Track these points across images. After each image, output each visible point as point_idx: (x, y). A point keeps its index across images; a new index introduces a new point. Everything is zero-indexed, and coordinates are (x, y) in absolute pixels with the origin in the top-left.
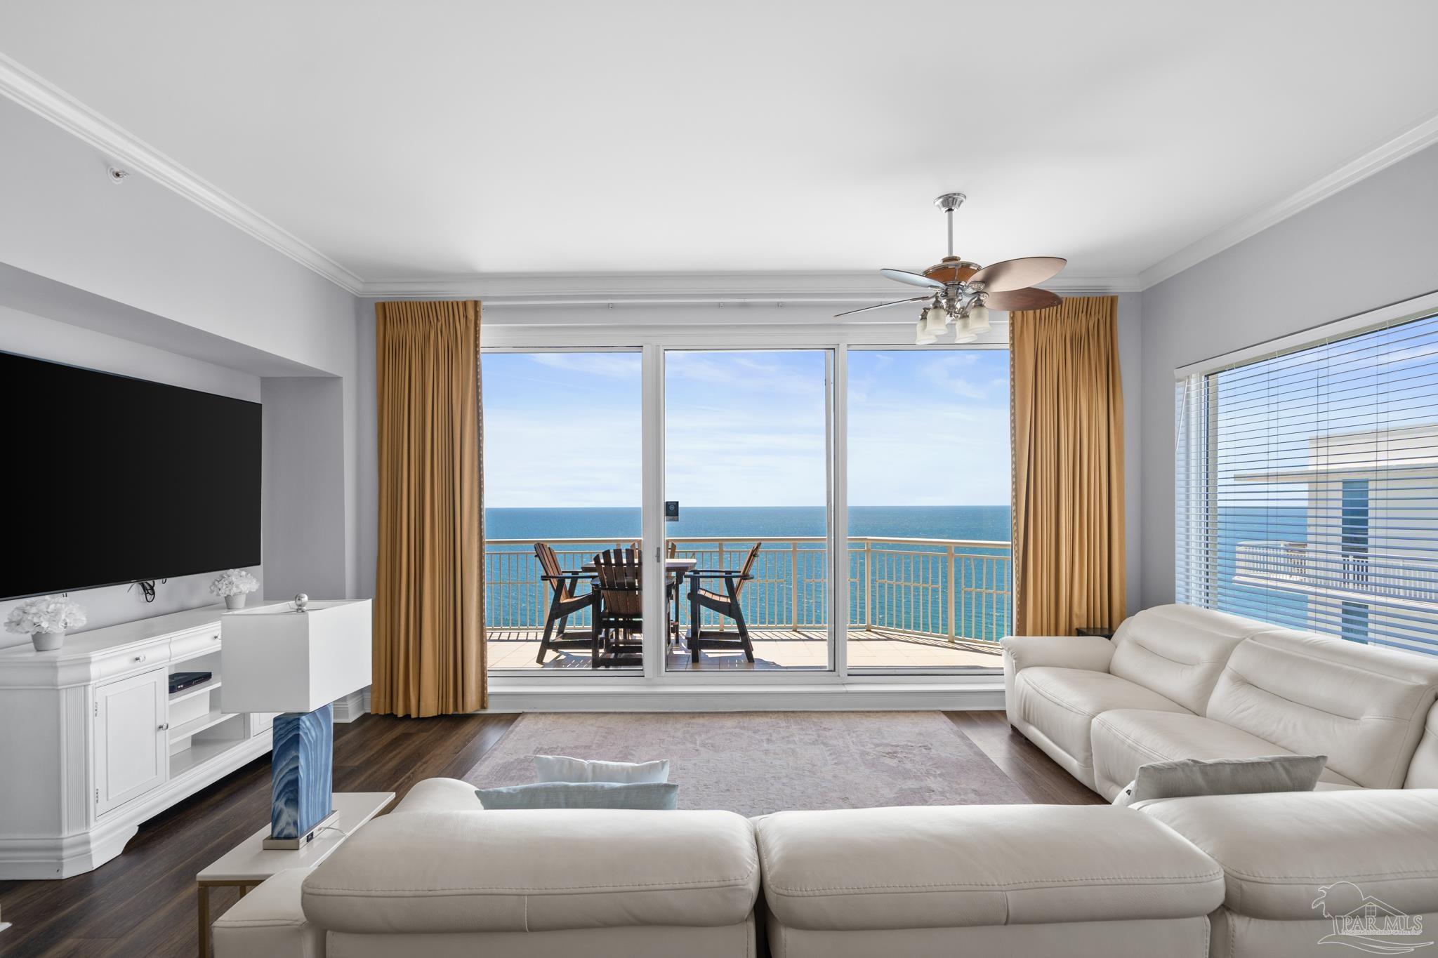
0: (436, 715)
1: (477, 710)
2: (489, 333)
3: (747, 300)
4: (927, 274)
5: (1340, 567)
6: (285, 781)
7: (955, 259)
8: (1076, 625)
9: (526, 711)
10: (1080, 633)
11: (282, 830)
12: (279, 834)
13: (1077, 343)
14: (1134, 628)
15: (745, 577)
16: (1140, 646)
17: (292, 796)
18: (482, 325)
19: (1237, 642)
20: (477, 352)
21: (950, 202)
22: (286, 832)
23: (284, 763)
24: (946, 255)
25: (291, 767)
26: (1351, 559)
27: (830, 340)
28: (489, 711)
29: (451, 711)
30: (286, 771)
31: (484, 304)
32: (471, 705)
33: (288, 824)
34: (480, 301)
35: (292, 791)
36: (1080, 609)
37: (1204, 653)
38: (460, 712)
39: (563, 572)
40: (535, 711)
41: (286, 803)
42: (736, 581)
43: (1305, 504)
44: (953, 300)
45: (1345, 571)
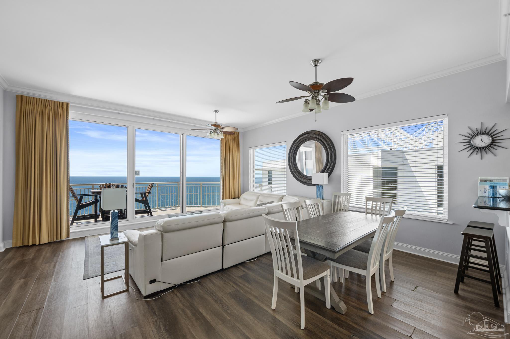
0: (47, 242)
1: (65, 239)
2: (72, 114)
3: (162, 119)
4: (212, 125)
5: (267, 188)
6: (115, 225)
7: (217, 123)
8: (233, 197)
9: (86, 236)
10: (233, 198)
11: (114, 237)
12: (113, 237)
13: (233, 140)
14: (243, 196)
15: (150, 193)
16: (245, 199)
17: (116, 229)
18: (69, 111)
19: (260, 195)
20: (67, 120)
21: (216, 111)
22: (115, 237)
23: (114, 222)
24: (215, 122)
25: (116, 222)
26: (269, 186)
27: (182, 132)
28: (70, 238)
29: (55, 240)
30: (115, 223)
31: (70, 104)
32: (64, 237)
33: (115, 235)
34: (69, 103)
35: (116, 228)
36: (233, 194)
37: (255, 198)
38: (59, 240)
39: (77, 195)
40: (90, 235)
41: (115, 230)
42: (147, 194)
43: (262, 177)
44: (216, 131)
45: (268, 190)
